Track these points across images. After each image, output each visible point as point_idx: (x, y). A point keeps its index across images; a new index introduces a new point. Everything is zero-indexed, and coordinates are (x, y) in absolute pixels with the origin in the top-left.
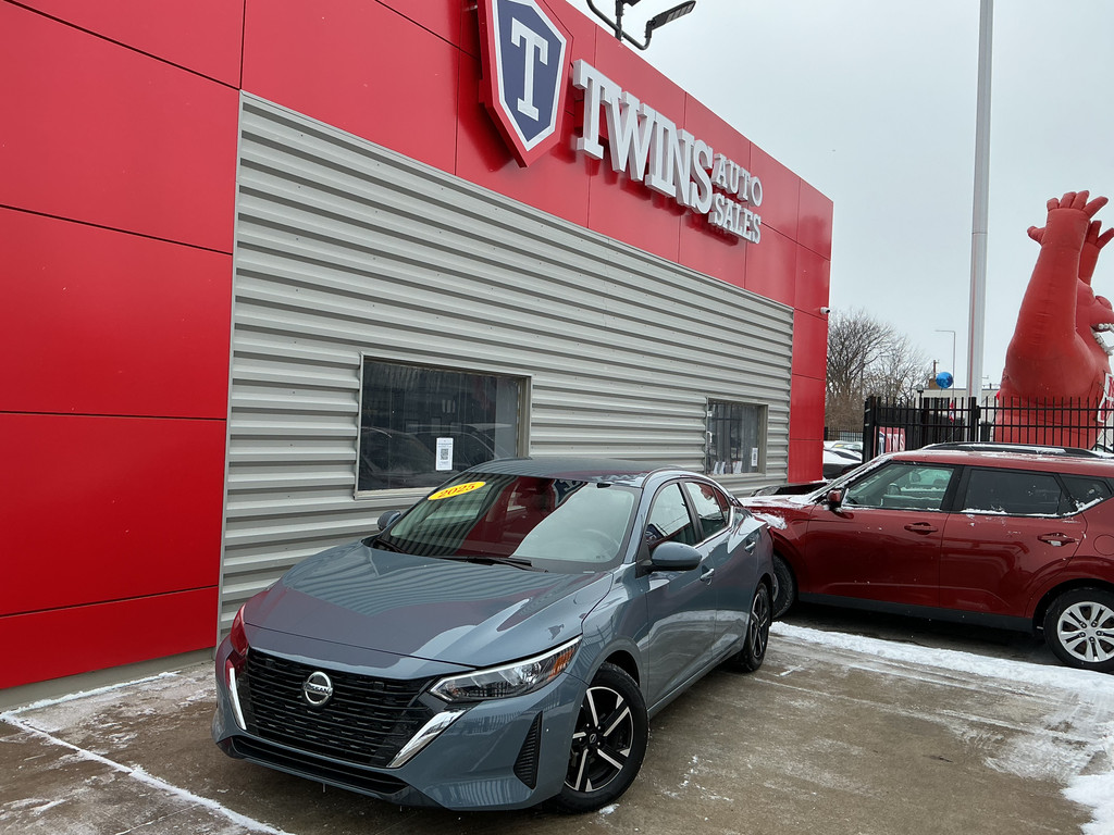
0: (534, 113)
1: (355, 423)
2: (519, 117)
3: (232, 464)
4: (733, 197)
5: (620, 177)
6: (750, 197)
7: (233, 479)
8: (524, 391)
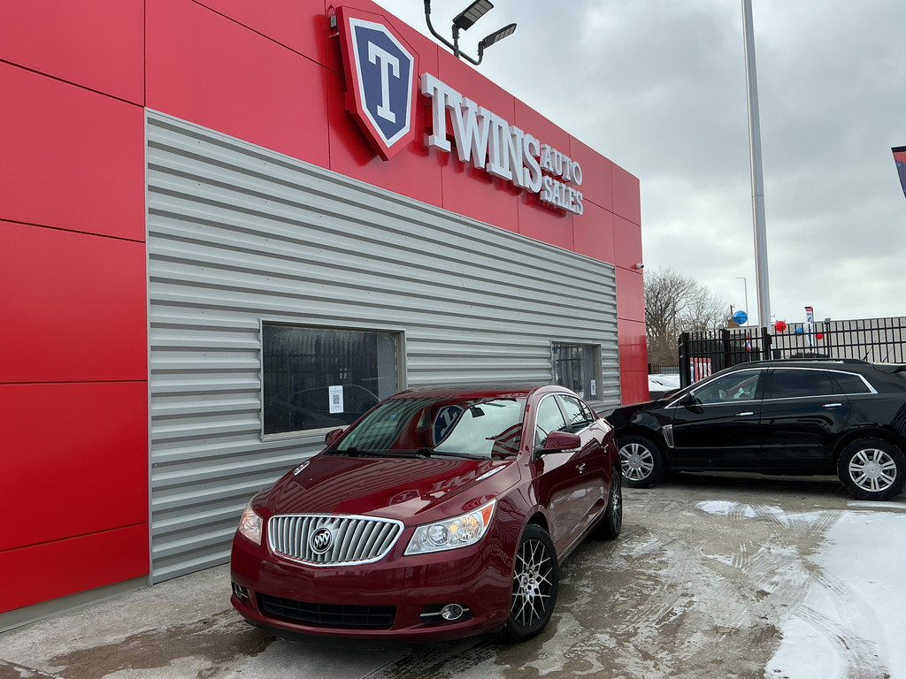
0: (391, 117)
1: (258, 377)
2: (380, 121)
3: (155, 418)
4: (559, 178)
5: (466, 166)
6: (572, 177)
7: (155, 431)
8: (400, 343)
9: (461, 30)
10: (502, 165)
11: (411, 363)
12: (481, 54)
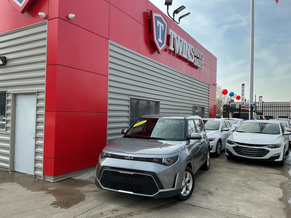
0: (161, 41)
1: (128, 113)
2: (158, 42)
3: (108, 122)
4: (198, 58)
5: (175, 54)
6: (201, 58)
7: (109, 126)
8: (158, 105)
9: (175, 14)
10: (185, 54)
11: (161, 111)
12: (179, 21)
